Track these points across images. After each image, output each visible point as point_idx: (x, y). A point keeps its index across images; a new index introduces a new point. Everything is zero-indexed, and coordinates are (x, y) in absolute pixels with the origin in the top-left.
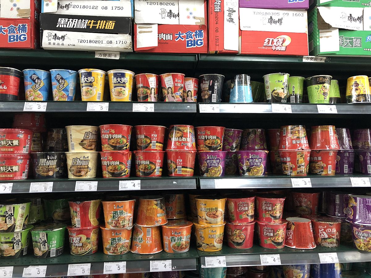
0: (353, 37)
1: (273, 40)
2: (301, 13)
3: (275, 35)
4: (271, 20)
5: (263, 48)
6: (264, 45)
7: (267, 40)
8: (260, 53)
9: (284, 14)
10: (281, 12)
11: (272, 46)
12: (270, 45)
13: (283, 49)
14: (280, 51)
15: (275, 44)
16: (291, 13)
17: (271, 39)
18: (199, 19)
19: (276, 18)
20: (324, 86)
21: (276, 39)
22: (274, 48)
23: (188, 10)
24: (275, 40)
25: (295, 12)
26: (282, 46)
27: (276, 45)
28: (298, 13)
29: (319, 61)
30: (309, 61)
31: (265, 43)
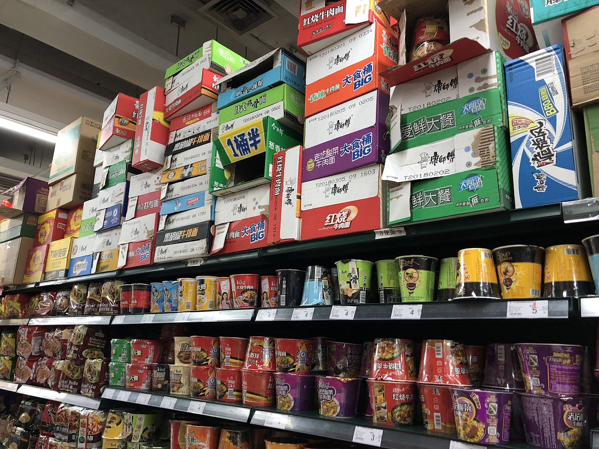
0: (438, 189)
1: (335, 216)
2: (371, 169)
3: (337, 208)
4: (336, 190)
5: (324, 228)
6: (326, 224)
7: (328, 218)
9: (351, 177)
10: (346, 175)
11: (334, 224)
12: (332, 223)
13: (347, 225)
14: (344, 228)
15: (338, 220)
16: (358, 173)
17: (333, 215)
18: (263, 207)
19: (340, 185)
20: (407, 274)
21: (339, 213)
22: (336, 226)
23: (254, 200)
24: (338, 215)
25: (363, 171)
26: (346, 221)
27: (339, 222)
28: (367, 170)
29: (397, 235)
30: (385, 236)
31: (327, 221)
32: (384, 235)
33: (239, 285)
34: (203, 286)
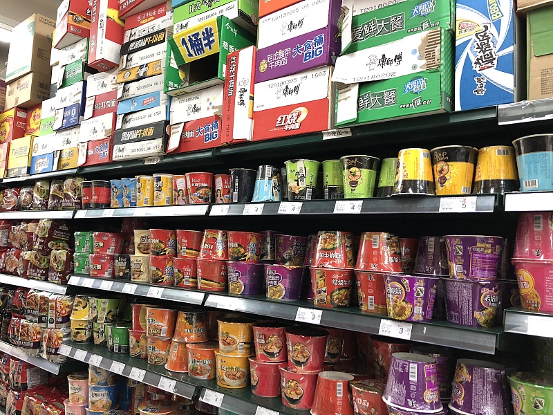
0: (384, 91)
1: (286, 117)
2: (322, 71)
3: (288, 109)
4: (287, 91)
5: (275, 129)
6: (277, 125)
7: (279, 119)
8: (270, 137)
9: (302, 78)
10: (298, 77)
11: (285, 125)
12: (283, 124)
13: (297, 126)
14: (294, 129)
15: (288, 121)
16: (309, 74)
17: (284, 116)
18: (217, 107)
19: (291, 87)
20: (351, 172)
21: (290, 114)
22: (286, 127)
23: (208, 100)
25: (314, 73)
26: (296, 122)
27: (290, 123)
28: (318, 72)
29: (344, 136)
30: (332, 137)
31: (278, 122)
32: (331, 135)
33: (194, 183)
34: (160, 184)
